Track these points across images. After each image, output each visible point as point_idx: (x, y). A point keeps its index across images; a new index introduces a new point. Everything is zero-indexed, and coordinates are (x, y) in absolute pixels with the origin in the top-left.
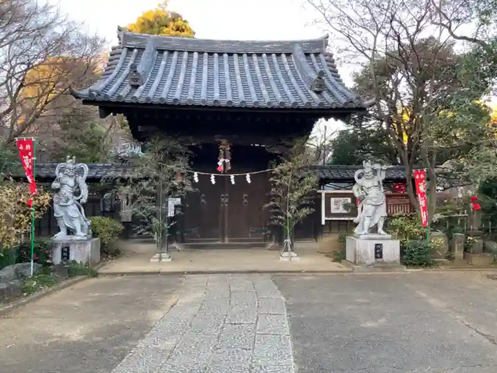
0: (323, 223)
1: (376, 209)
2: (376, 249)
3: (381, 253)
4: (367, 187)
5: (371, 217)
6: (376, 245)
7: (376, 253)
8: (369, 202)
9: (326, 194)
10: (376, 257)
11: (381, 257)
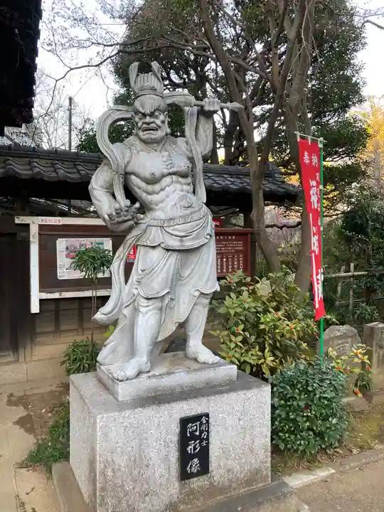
0: (35, 308)
1: (183, 265)
2: (184, 440)
3: (204, 455)
4: (147, 174)
5: (164, 302)
6: (184, 422)
7: (184, 458)
8: (155, 236)
9: (41, 227)
10: (184, 475)
11: (205, 469)
